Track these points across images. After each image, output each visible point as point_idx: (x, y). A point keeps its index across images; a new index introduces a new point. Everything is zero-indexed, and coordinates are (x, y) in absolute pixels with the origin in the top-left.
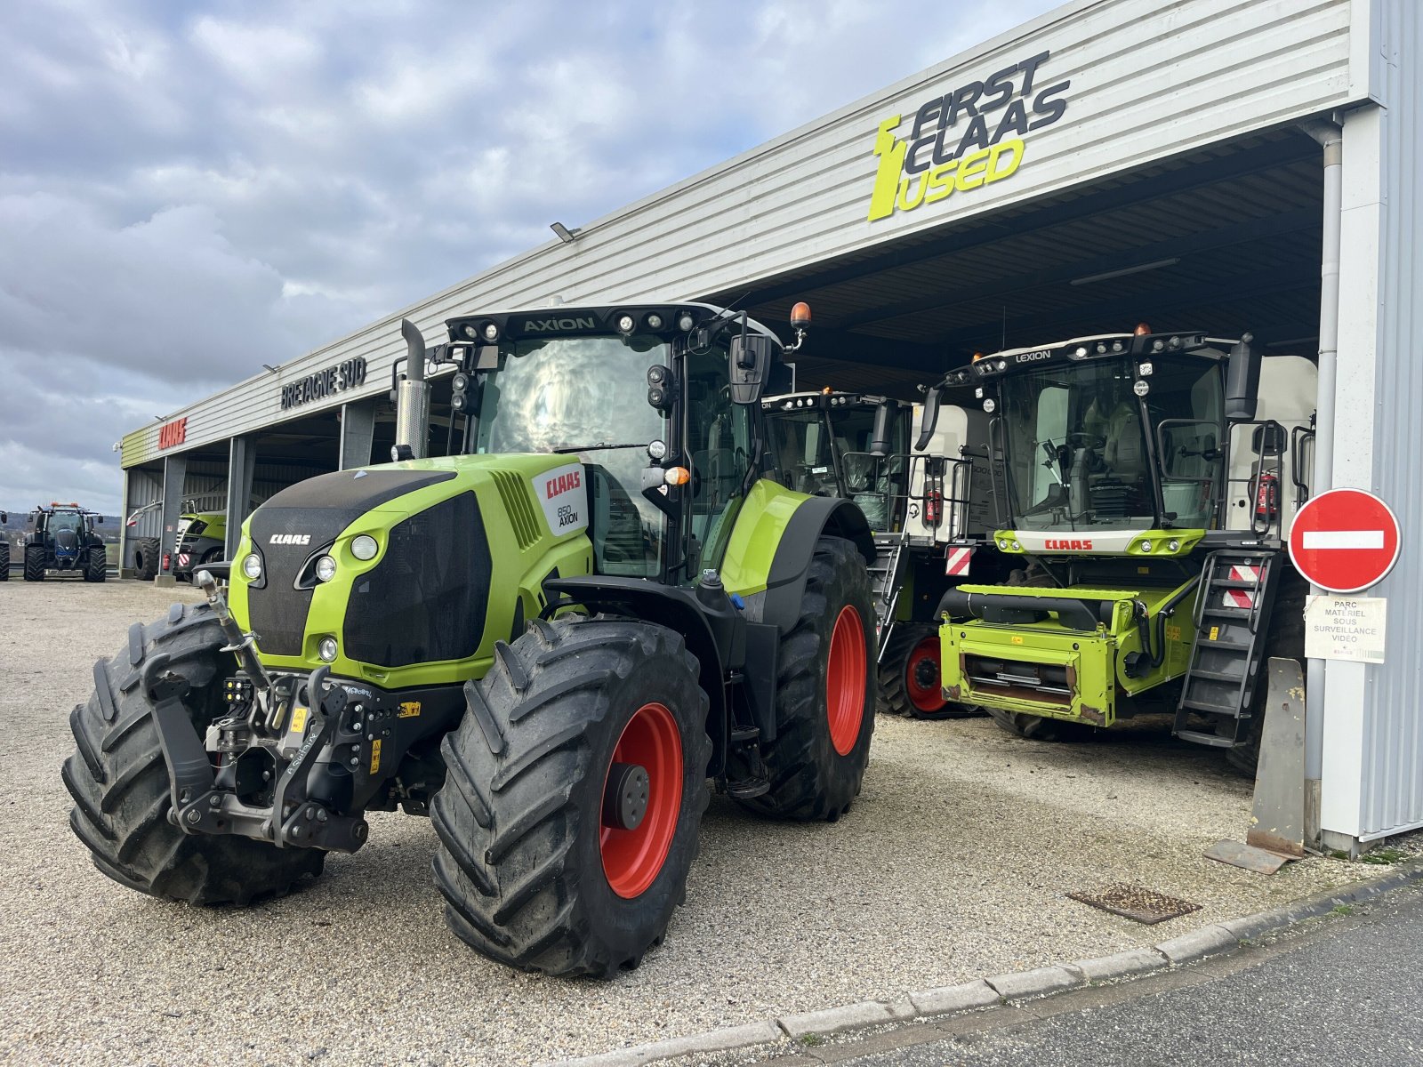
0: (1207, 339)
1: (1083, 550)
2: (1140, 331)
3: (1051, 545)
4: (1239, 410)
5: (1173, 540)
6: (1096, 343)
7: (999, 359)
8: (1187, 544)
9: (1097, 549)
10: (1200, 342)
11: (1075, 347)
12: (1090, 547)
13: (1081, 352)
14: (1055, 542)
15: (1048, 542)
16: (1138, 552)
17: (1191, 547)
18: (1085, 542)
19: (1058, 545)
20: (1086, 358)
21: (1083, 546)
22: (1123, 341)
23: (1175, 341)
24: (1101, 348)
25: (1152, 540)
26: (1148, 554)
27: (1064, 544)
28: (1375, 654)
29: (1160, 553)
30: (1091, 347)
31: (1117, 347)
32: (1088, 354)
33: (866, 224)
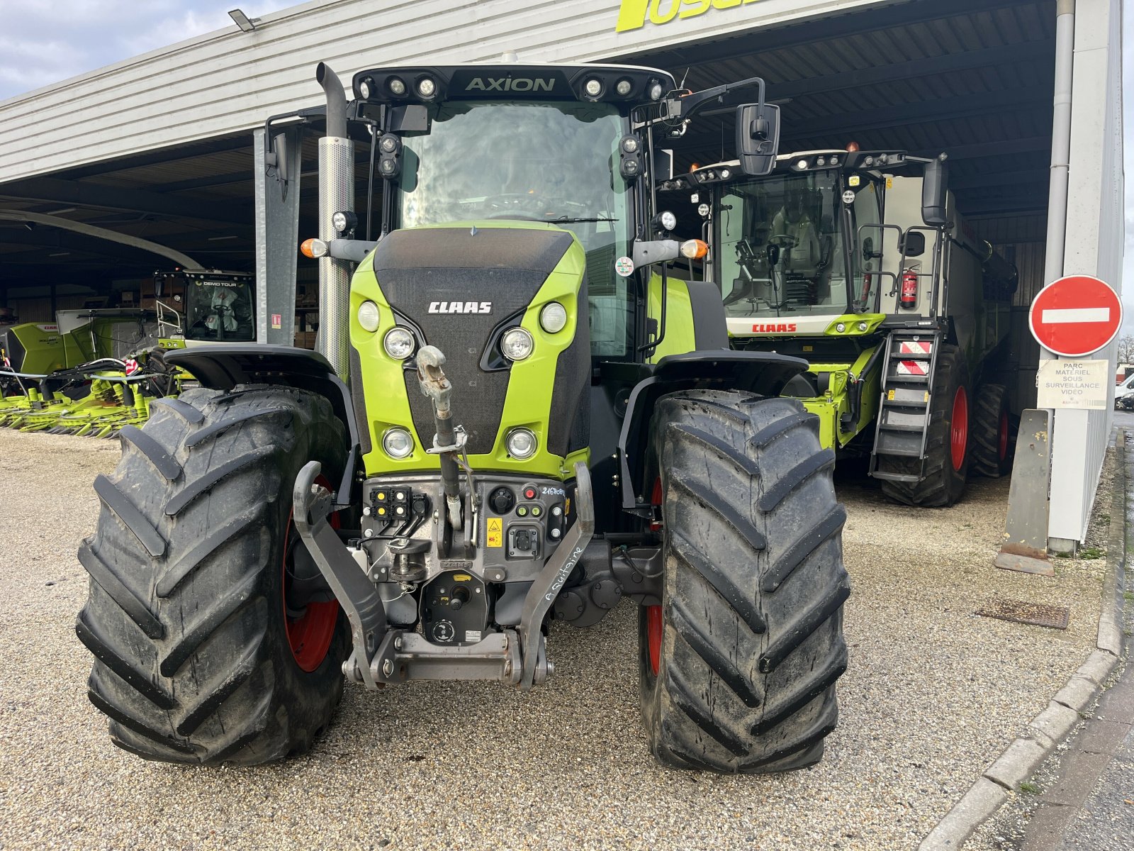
0: (908, 157)
1: (788, 332)
2: (852, 149)
3: (758, 329)
4: (935, 216)
5: (862, 322)
6: (817, 156)
7: (722, 169)
8: (873, 325)
9: (800, 330)
10: (901, 159)
11: (797, 160)
12: (794, 329)
13: (802, 165)
14: (762, 327)
15: (755, 327)
16: (834, 333)
17: (875, 328)
18: (790, 326)
19: (765, 329)
20: (807, 169)
21: (788, 329)
22: (840, 156)
23: (884, 157)
24: (821, 162)
25: (846, 323)
26: (843, 334)
27: (771, 328)
28: (1098, 403)
29: (853, 333)
30: (812, 160)
31: (834, 160)
32: (809, 166)
33: (612, 35)
